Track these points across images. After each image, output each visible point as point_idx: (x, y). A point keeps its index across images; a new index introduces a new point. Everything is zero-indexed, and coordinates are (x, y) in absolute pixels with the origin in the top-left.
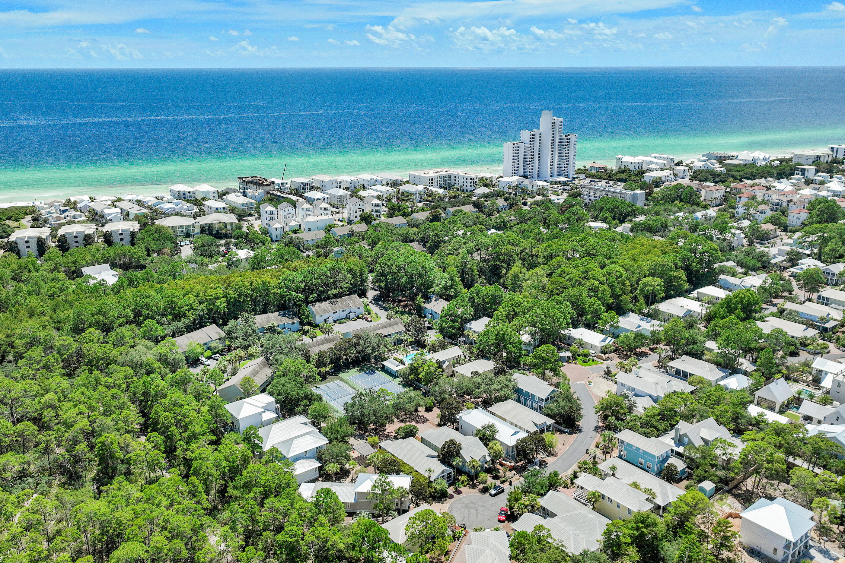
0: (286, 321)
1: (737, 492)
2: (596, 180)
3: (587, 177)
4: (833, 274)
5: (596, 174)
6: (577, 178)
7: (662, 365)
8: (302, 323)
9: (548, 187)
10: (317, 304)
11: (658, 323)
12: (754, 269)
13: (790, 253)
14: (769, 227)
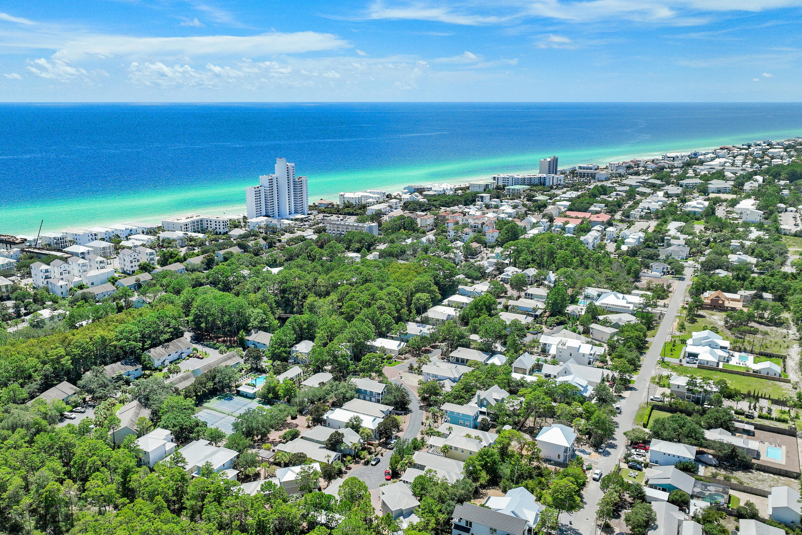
0: (130, 369)
1: (524, 429)
2: (328, 215)
3: (319, 213)
4: (529, 277)
5: (326, 210)
6: (311, 214)
7: (445, 356)
8: (145, 368)
9: (293, 225)
10: (152, 350)
11: (431, 327)
12: (478, 279)
13: (496, 264)
14: (475, 245)
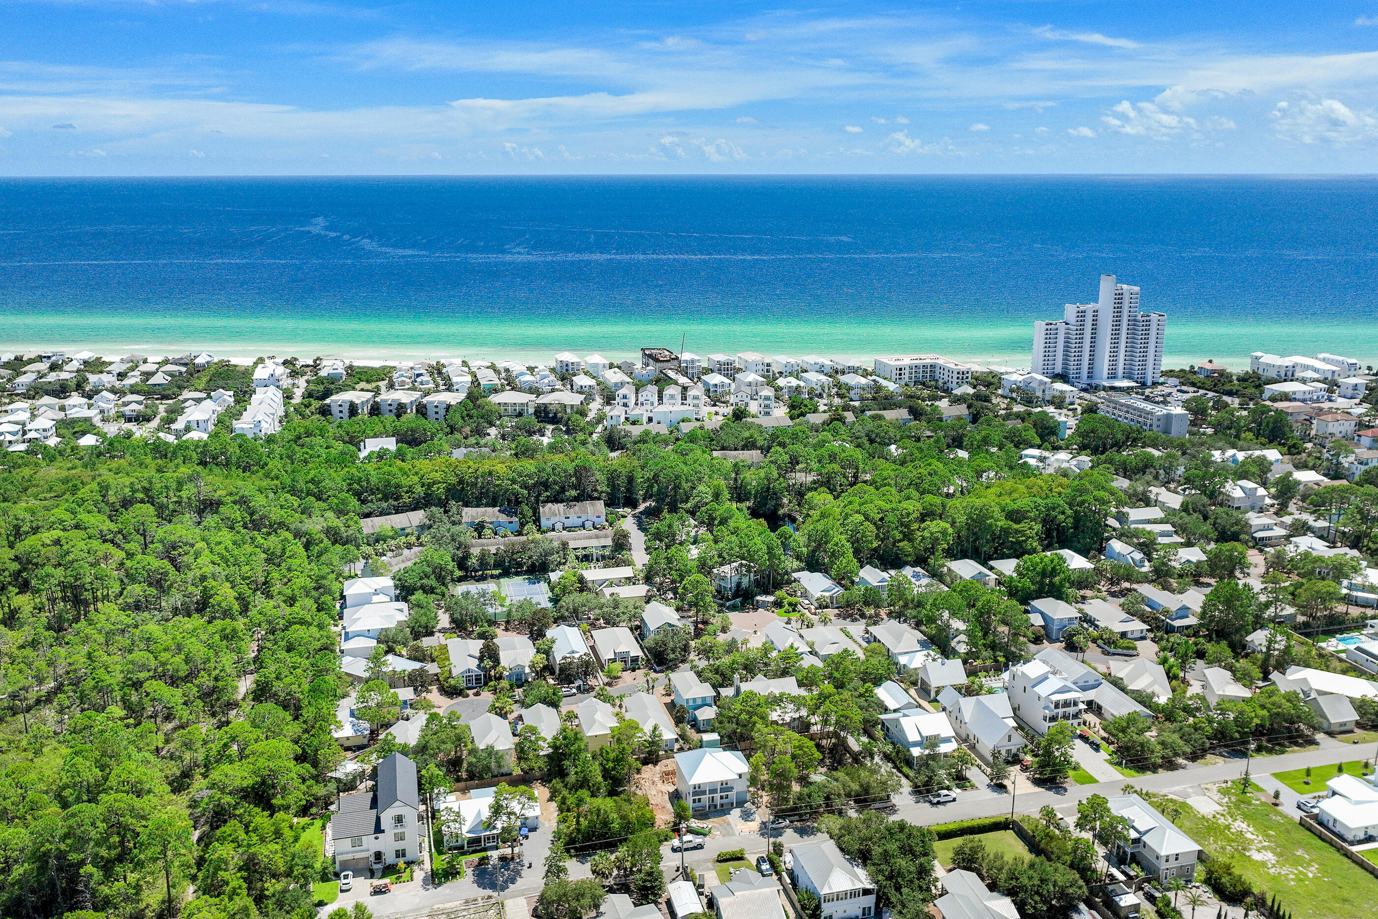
0: (503, 518)
5: (1196, 381)
8: (522, 523)
10: (549, 505)
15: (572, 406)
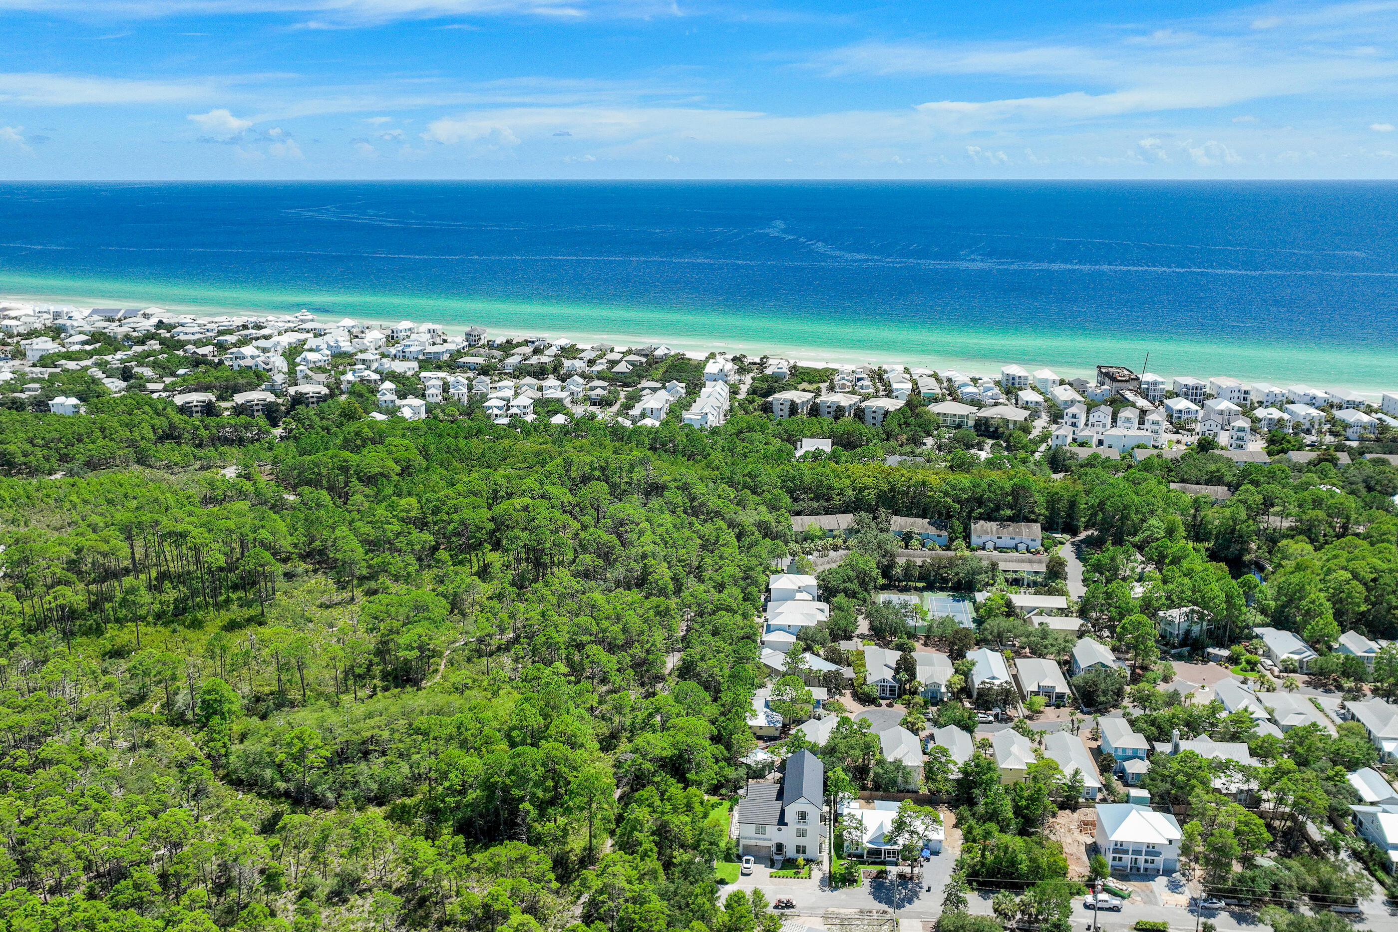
0: (933, 531)
8: (951, 538)
10: (982, 522)
15: (1015, 422)
